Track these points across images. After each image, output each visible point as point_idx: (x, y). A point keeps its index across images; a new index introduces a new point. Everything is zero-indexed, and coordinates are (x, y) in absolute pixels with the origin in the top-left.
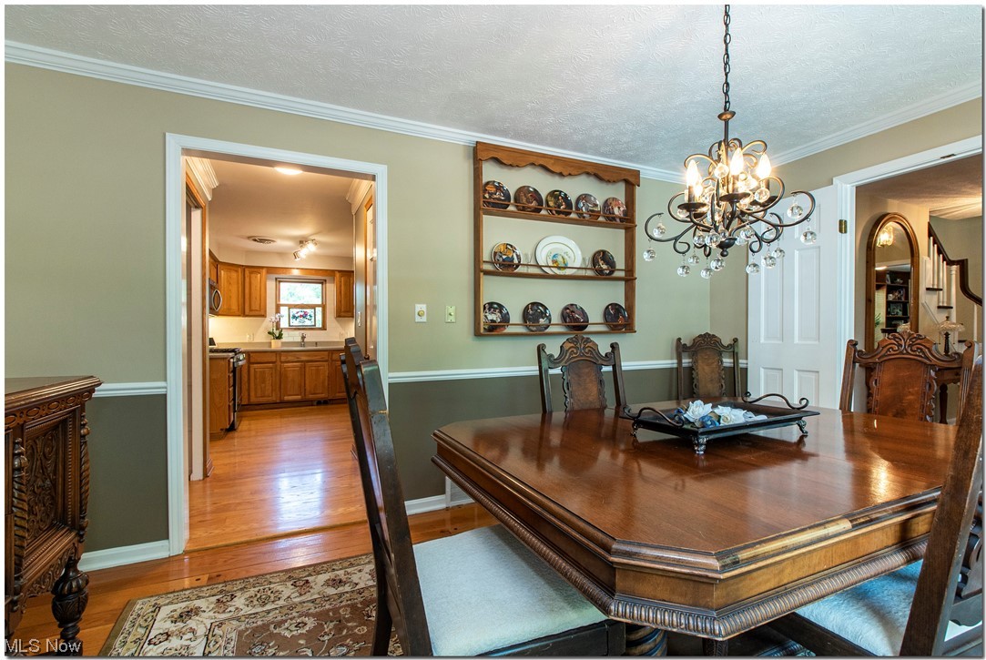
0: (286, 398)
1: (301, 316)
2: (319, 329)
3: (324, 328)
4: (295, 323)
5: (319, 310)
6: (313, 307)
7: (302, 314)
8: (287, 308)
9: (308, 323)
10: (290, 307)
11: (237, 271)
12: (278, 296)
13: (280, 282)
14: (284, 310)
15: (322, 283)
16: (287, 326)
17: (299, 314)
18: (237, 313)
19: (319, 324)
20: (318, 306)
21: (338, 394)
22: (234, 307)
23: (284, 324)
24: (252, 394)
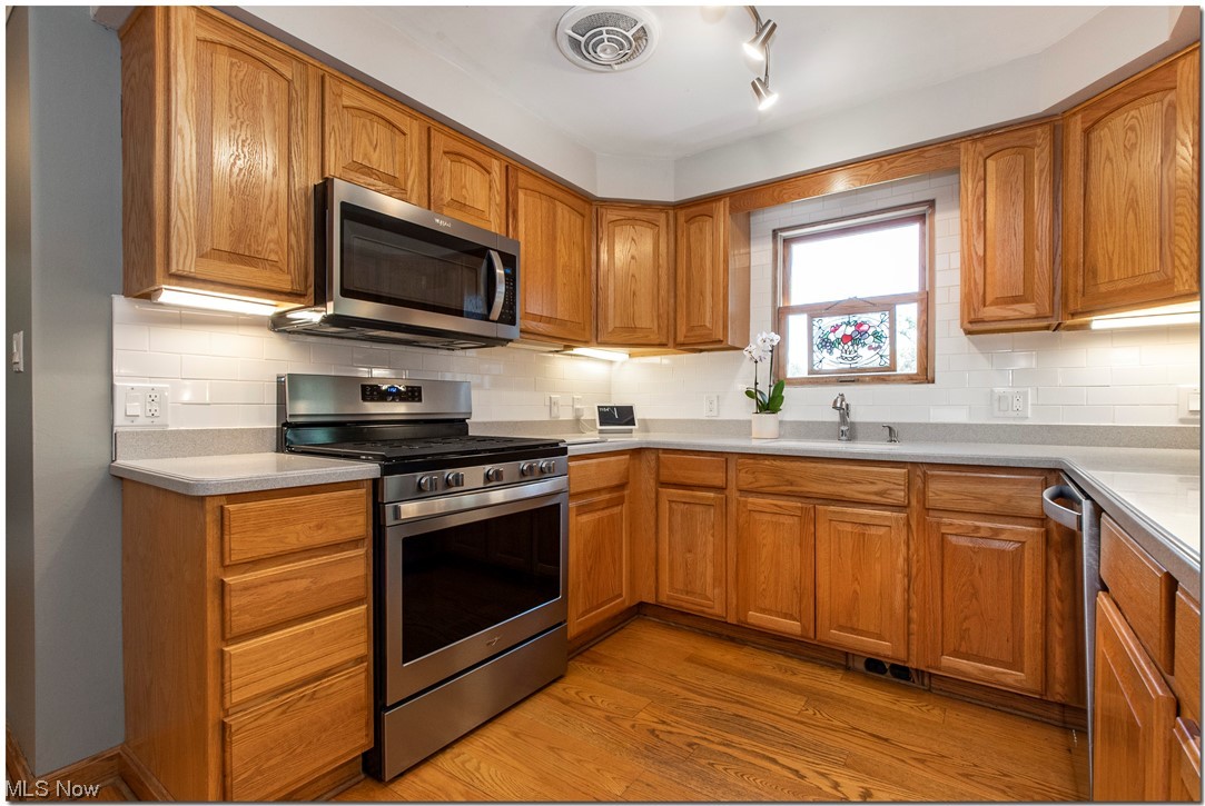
0: (755, 617)
1: (846, 338)
2: (910, 379)
3: (925, 375)
4: (831, 362)
5: (908, 314)
6: (886, 305)
7: (850, 330)
8: (804, 318)
9: (867, 357)
10: (815, 312)
11: (653, 224)
12: (781, 283)
13: (787, 241)
14: (797, 325)
15: (921, 218)
16: (804, 374)
17: (839, 334)
18: (654, 338)
19: (908, 362)
20: (906, 298)
21: (948, 661)
22: (646, 319)
23: (796, 366)
24: (665, 577)
